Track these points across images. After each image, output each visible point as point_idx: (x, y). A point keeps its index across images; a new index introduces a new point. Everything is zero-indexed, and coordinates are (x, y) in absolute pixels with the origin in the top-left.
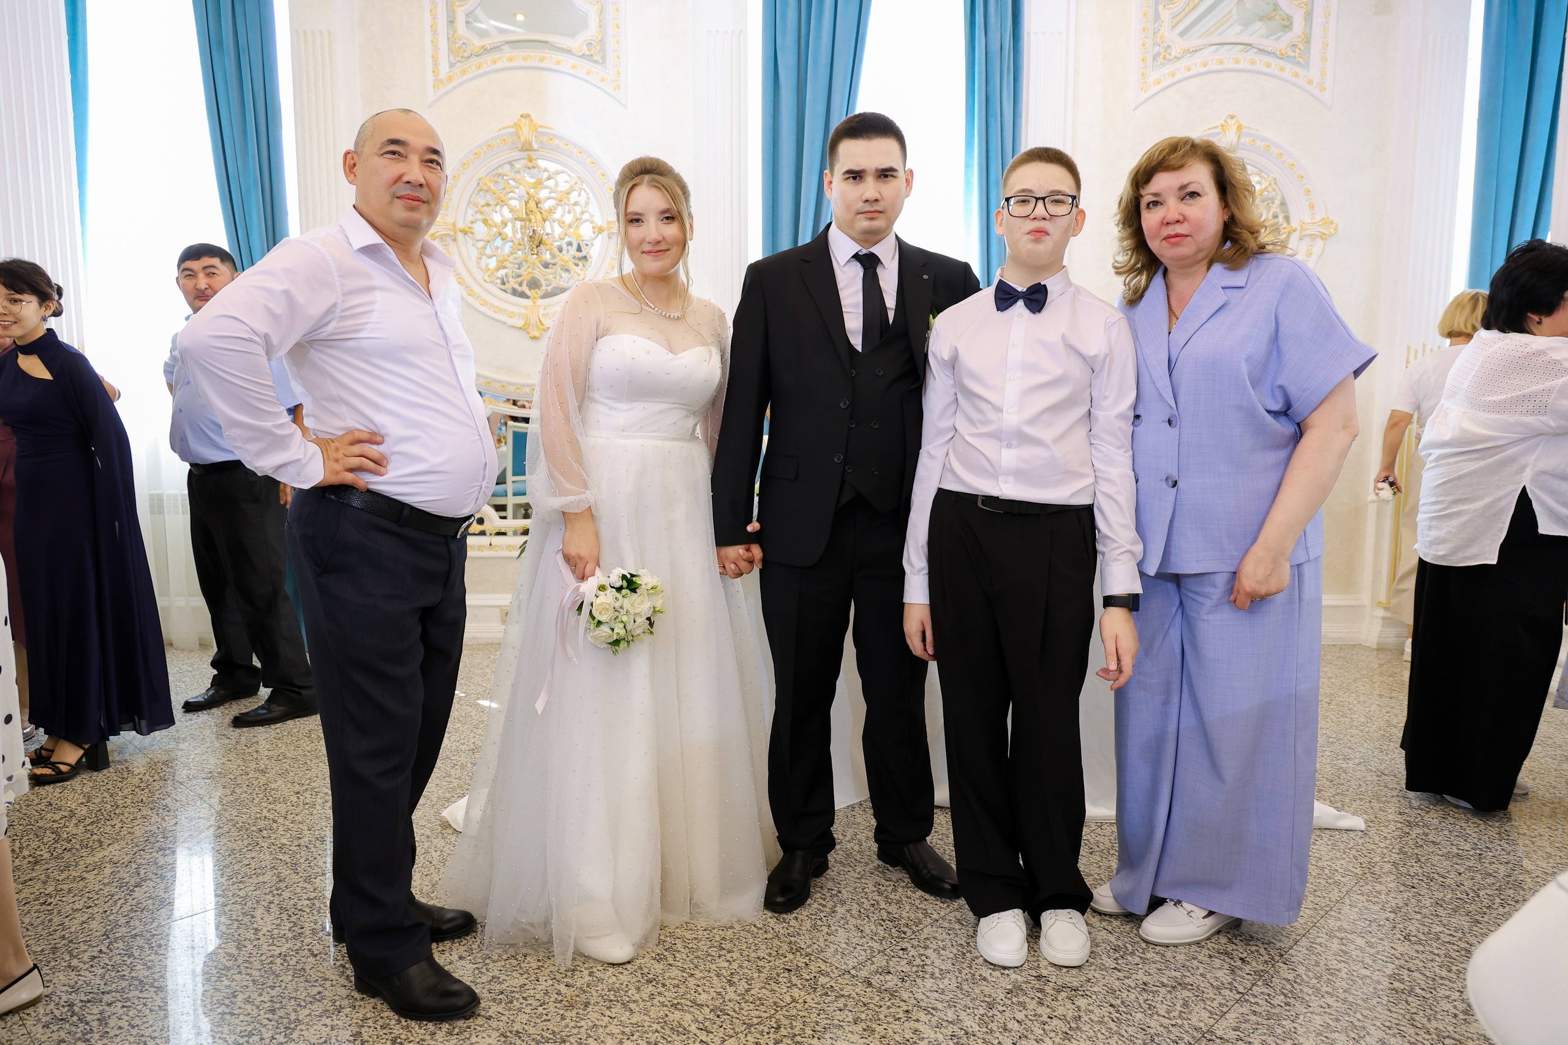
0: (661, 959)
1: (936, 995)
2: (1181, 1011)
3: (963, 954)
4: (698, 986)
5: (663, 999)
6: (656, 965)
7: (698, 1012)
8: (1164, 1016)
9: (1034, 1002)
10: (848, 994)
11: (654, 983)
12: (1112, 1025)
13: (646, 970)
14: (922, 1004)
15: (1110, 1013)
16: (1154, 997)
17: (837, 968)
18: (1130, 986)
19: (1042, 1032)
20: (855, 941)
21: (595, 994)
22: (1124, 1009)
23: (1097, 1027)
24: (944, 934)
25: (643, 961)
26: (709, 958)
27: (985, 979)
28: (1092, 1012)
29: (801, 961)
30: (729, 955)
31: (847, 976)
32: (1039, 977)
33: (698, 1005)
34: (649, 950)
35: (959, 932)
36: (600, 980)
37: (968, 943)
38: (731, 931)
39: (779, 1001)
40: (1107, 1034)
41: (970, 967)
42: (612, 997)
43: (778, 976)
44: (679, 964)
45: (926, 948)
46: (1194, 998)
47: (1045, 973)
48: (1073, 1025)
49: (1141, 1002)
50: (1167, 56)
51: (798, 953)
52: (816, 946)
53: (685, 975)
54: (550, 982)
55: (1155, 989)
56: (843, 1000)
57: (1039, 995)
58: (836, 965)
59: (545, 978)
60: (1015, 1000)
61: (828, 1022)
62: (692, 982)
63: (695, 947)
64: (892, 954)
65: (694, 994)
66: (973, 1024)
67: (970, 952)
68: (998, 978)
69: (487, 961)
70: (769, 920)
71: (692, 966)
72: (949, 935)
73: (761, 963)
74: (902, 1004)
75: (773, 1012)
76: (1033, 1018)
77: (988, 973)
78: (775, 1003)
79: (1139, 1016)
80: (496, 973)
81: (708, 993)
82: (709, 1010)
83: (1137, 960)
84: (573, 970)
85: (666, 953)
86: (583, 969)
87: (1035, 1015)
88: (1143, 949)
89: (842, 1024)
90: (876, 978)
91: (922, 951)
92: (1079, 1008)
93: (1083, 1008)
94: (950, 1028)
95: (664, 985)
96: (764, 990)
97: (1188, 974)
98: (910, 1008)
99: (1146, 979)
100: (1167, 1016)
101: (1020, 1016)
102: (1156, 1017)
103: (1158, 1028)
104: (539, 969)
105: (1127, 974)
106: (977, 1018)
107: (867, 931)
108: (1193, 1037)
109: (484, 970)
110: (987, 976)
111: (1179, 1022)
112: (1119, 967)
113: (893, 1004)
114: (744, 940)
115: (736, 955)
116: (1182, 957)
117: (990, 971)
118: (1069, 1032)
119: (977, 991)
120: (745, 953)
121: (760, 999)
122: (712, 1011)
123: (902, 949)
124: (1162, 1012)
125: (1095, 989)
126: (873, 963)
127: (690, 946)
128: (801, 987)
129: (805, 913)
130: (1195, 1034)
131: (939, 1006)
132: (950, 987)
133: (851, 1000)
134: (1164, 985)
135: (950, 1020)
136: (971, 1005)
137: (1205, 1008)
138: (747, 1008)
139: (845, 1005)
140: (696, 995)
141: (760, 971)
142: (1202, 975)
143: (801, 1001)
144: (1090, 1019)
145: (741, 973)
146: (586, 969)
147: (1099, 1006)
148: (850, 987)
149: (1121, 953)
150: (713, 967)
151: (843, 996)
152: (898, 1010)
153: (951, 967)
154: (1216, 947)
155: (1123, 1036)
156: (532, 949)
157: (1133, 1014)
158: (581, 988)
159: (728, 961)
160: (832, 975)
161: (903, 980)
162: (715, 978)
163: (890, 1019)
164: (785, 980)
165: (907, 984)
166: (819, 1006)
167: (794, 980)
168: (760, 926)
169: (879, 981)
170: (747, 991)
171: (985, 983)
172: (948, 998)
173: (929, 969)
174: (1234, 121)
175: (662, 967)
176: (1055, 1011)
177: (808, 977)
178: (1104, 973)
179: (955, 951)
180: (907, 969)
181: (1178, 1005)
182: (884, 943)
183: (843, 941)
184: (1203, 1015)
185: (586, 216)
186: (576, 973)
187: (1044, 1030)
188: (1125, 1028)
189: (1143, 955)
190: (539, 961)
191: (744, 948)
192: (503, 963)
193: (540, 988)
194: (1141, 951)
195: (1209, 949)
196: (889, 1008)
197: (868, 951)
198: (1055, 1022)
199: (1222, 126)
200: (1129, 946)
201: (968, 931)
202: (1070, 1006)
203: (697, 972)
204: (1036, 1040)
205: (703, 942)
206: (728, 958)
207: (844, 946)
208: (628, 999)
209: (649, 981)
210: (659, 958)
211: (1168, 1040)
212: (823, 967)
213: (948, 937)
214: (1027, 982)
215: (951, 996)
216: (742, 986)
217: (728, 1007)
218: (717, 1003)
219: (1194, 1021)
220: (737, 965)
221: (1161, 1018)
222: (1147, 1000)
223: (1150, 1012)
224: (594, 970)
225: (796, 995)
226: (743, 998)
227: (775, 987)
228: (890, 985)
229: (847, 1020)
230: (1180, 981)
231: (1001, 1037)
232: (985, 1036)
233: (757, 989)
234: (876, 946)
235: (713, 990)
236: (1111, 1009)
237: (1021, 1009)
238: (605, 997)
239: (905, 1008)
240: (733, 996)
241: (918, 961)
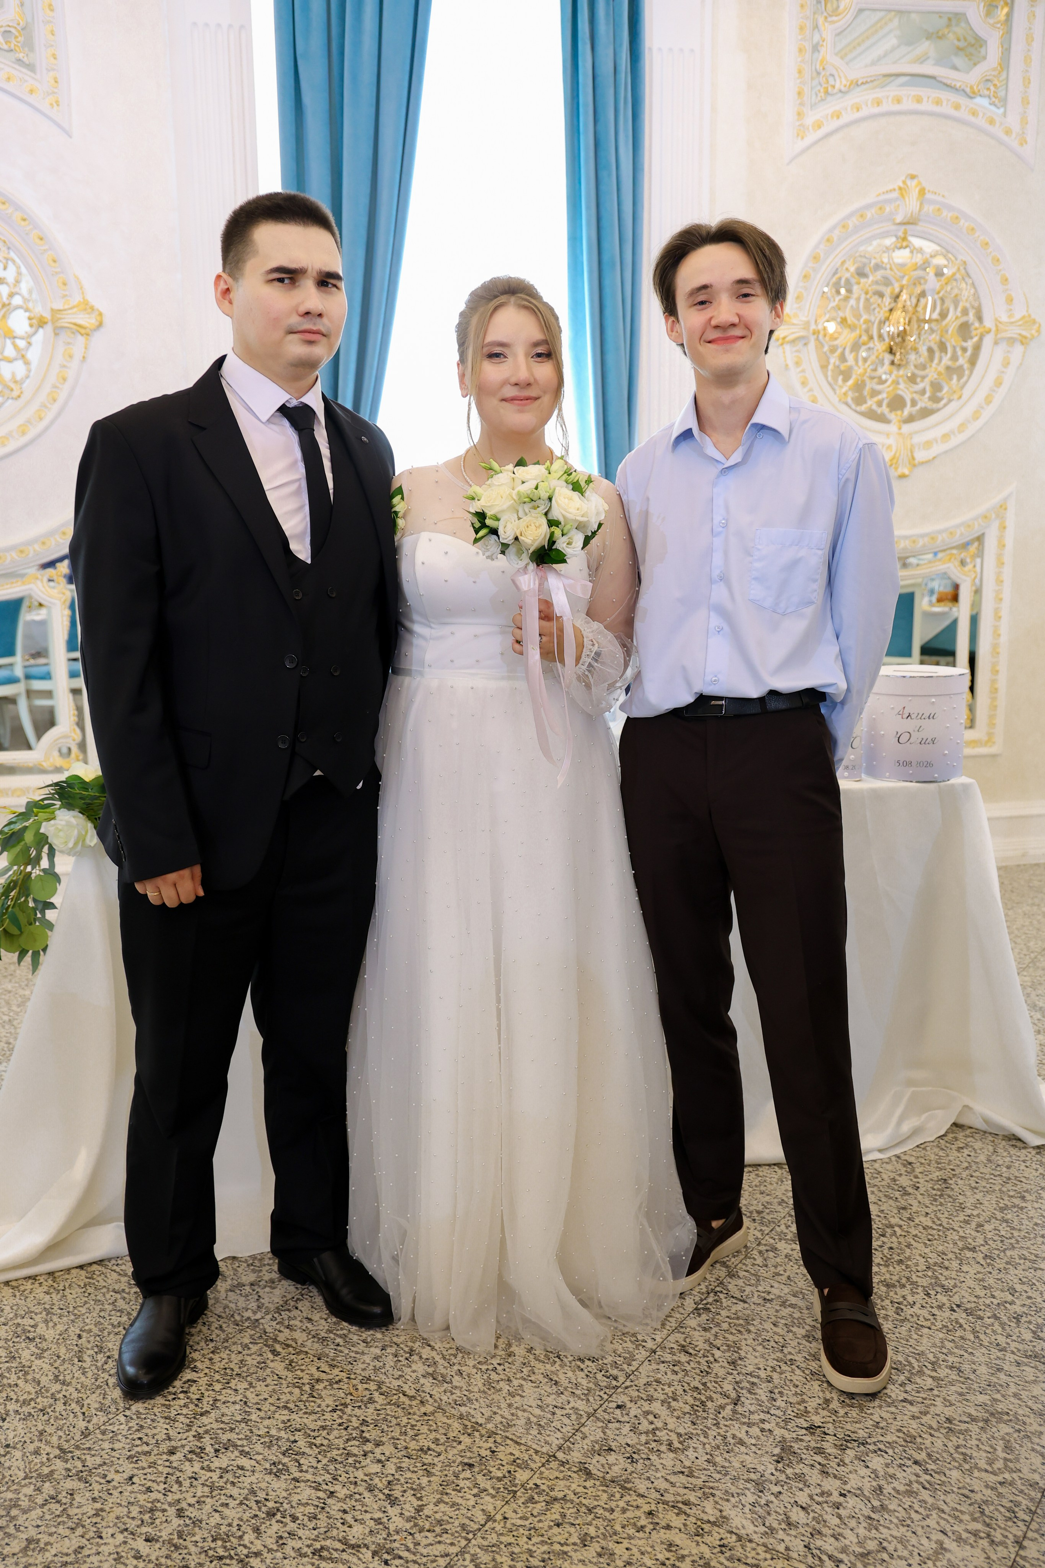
0: (279, 1471)
1: (683, 1479)
2: (1005, 1459)
3: (703, 1403)
4: (345, 1512)
5: (297, 1544)
6: (276, 1484)
7: (355, 1560)
8: (986, 1471)
9: (816, 1471)
10: (560, 1495)
11: (278, 1516)
12: (925, 1495)
13: (262, 1495)
14: (668, 1497)
15: (917, 1476)
16: (965, 1440)
17: (537, 1452)
18: (931, 1427)
19: (837, 1521)
20: (550, 1400)
21: (193, 1549)
22: (933, 1467)
23: (907, 1501)
24: (669, 1373)
25: (253, 1479)
26: (351, 1460)
27: (741, 1443)
28: (893, 1476)
29: (484, 1446)
30: (378, 1451)
31: (554, 1464)
32: (811, 1429)
33: (353, 1547)
34: (259, 1458)
35: (688, 1368)
36: (197, 1522)
37: (704, 1384)
38: (371, 1407)
39: (467, 1522)
40: (921, 1510)
41: (717, 1425)
42: (221, 1552)
43: (457, 1477)
44: (309, 1476)
45: (650, 1399)
46: (1016, 1435)
47: (817, 1420)
48: (876, 1503)
49: (952, 1451)
50: (830, 89)
51: (477, 1434)
52: (498, 1418)
53: (321, 1494)
54: (120, 1538)
55: (964, 1426)
56: (557, 1506)
57: (818, 1458)
58: (534, 1446)
59: (110, 1531)
60: (789, 1471)
61: (545, 1548)
62: (334, 1507)
63: (325, 1442)
64: (607, 1417)
65: (342, 1528)
66: (745, 1522)
67: (710, 1399)
68: (758, 1438)
69: (14, 1512)
70: (422, 1381)
71: (328, 1477)
72: (676, 1373)
73: (428, 1459)
74: (640, 1501)
75: (463, 1543)
76: (820, 1499)
77: (743, 1432)
78: (463, 1526)
79: (955, 1474)
80: (32, 1532)
81: (362, 1522)
82: (370, 1554)
83: (929, 1382)
84: (152, 1510)
85: (285, 1460)
86: (166, 1507)
87: (822, 1494)
88: (933, 1363)
89: (565, 1548)
90: (594, 1461)
91: (646, 1407)
92: (874, 1471)
93: (881, 1473)
94: (715, 1534)
95: (294, 1519)
96: (442, 1506)
97: (998, 1396)
98: (653, 1507)
99: (948, 1412)
100: (990, 1469)
101: (803, 1498)
102: (976, 1473)
103: (985, 1491)
104: (97, 1515)
105: (923, 1409)
106: (747, 1510)
107: (562, 1378)
108: (1032, 1500)
109: (11, 1530)
110: (742, 1435)
111: (1007, 1476)
112: (910, 1398)
113: (628, 1503)
114: (394, 1421)
115: (388, 1449)
116: (983, 1370)
117: (745, 1428)
118: (873, 1515)
119: (737, 1465)
120: (401, 1444)
121: (440, 1522)
122: (375, 1553)
123: (619, 1407)
124: (982, 1464)
125: (889, 1438)
126: (584, 1438)
127: (318, 1441)
128: (492, 1491)
129: (471, 1363)
130: (1033, 1494)
131: (692, 1497)
132: (698, 1462)
133: (569, 1505)
134: (974, 1419)
135: (712, 1519)
136: (733, 1489)
137: (1033, 1450)
138: (424, 1542)
139: (563, 1516)
140: (345, 1528)
141: (429, 1474)
142: (1015, 1395)
143: (499, 1517)
144: (894, 1489)
145: (402, 1480)
146: (170, 1504)
147: (901, 1465)
148: (562, 1483)
149: (907, 1374)
150: (360, 1474)
151: (556, 1499)
152: (638, 1513)
153: (691, 1429)
154: (1021, 1347)
155: (943, 1511)
156: (80, 1480)
157: (948, 1472)
158: (170, 1541)
159: (379, 1461)
160: (533, 1466)
161: (633, 1461)
162: (367, 1494)
163: (631, 1531)
164: (468, 1483)
165: (639, 1466)
166: (527, 1523)
167: (484, 1483)
168: (412, 1393)
169: (600, 1467)
170: (419, 1509)
171: (743, 1449)
172: (699, 1482)
173: (662, 1435)
174: (915, 182)
175: (284, 1486)
176: (845, 1483)
177: (500, 1474)
178: (893, 1409)
179: (691, 1401)
180: (632, 1439)
181: (999, 1449)
182: (591, 1399)
183: (534, 1405)
184: (1033, 1460)
185: (17, 300)
186: (158, 1514)
187: (839, 1517)
188: (943, 1497)
189: (934, 1374)
190: (94, 1500)
191: (396, 1434)
192: (39, 1511)
193: (105, 1549)
194: (930, 1366)
195: (1013, 1353)
196: (624, 1511)
197: (573, 1417)
198: (851, 1501)
199: (900, 189)
200: (913, 1361)
201: (699, 1363)
202: (863, 1472)
203: (338, 1488)
204: (833, 1536)
205: (335, 1433)
206: (379, 1456)
207: (538, 1412)
208: (245, 1551)
209: (271, 1514)
210: (277, 1471)
211: (1002, 1510)
212: (517, 1454)
213: (674, 1377)
214: (798, 1440)
215: (706, 1478)
216: (410, 1503)
217: (396, 1545)
218: (380, 1539)
219: (1026, 1473)
220: (393, 1467)
221: (984, 1474)
222: (958, 1447)
223: (967, 1467)
224: (184, 1505)
225: (490, 1508)
226: (416, 1525)
227: (455, 1497)
228: (616, 1471)
229: (571, 1541)
230: (991, 1409)
231: (787, 1539)
232: (765, 1540)
233: (431, 1506)
234: (581, 1405)
235: (368, 1516)
236: (917, 1467)
237: (801, 1486)
238: (211, 1553)
239: (646, 1508)
240: (398, 1522)
241: (645, 1426)
